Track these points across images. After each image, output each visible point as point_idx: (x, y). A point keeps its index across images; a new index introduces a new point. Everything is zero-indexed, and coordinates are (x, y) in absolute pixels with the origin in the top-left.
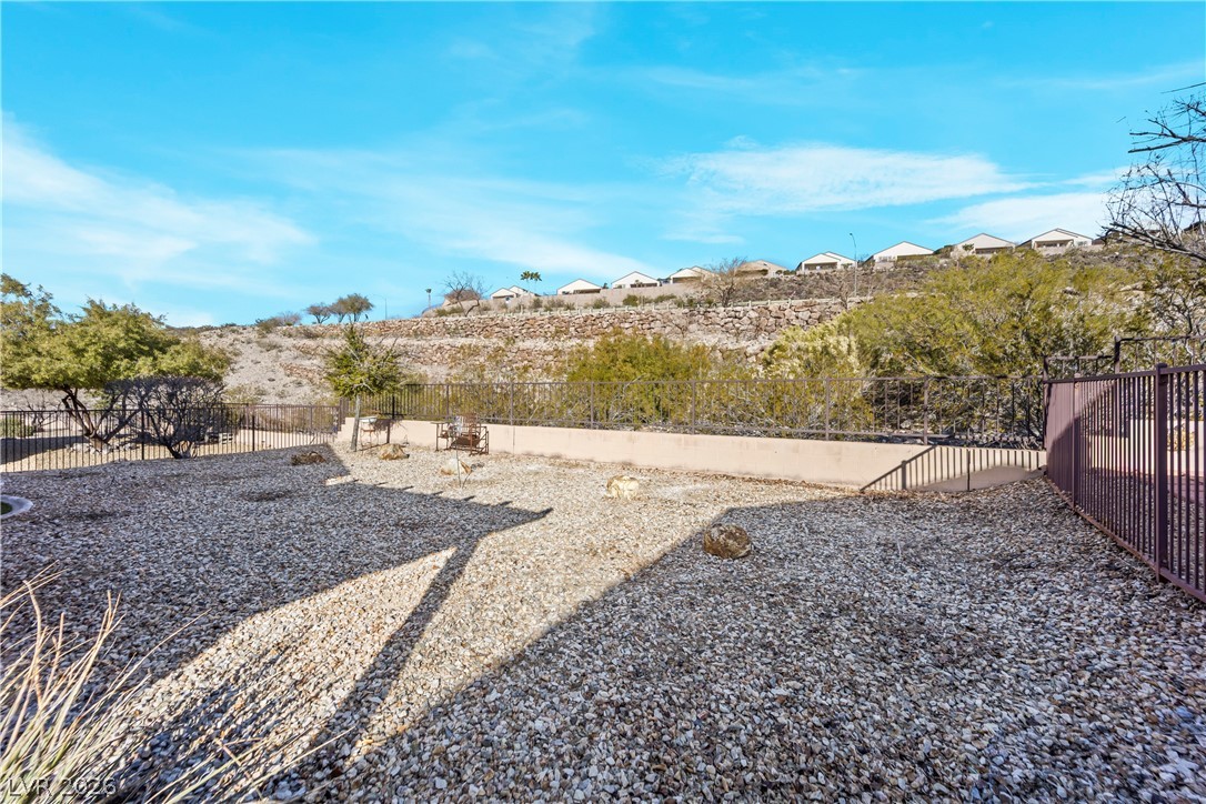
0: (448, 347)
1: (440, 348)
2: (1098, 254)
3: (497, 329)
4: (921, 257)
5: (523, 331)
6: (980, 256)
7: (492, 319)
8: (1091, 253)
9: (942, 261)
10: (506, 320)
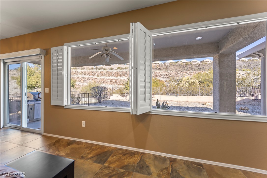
0: (81, 78)
1: (78, 78)
2: (201, 64)
3: (93, 74)
4: (174, 63)
5: (100, 74)
6: (183, 63)
7: (91, 71)
8: (200, 64)
9: (177, 64)
10: (95, 72)
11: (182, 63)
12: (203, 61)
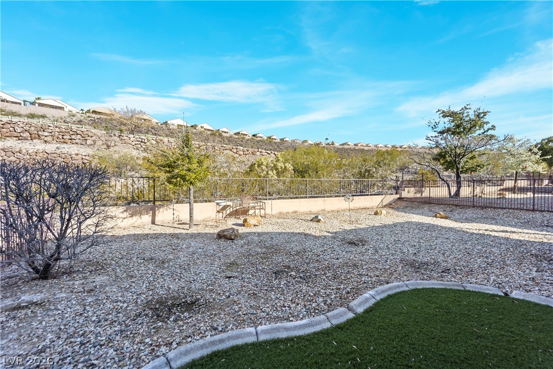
11: (203, 129)
12: (239, 133)
